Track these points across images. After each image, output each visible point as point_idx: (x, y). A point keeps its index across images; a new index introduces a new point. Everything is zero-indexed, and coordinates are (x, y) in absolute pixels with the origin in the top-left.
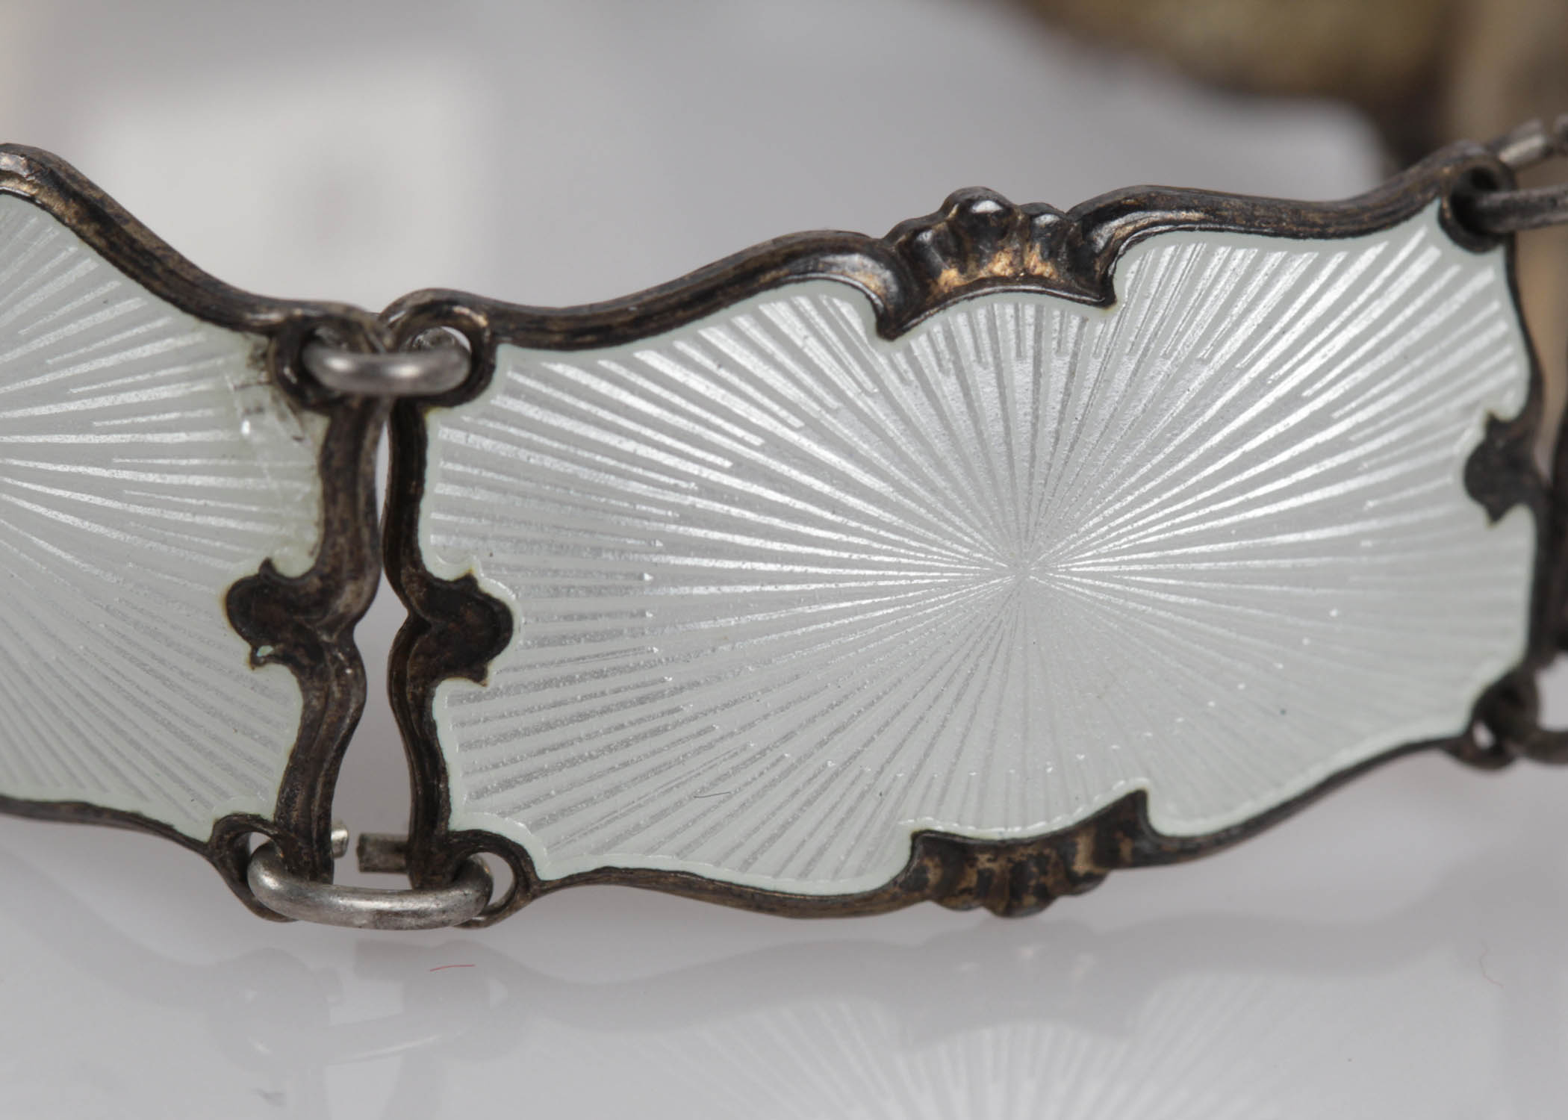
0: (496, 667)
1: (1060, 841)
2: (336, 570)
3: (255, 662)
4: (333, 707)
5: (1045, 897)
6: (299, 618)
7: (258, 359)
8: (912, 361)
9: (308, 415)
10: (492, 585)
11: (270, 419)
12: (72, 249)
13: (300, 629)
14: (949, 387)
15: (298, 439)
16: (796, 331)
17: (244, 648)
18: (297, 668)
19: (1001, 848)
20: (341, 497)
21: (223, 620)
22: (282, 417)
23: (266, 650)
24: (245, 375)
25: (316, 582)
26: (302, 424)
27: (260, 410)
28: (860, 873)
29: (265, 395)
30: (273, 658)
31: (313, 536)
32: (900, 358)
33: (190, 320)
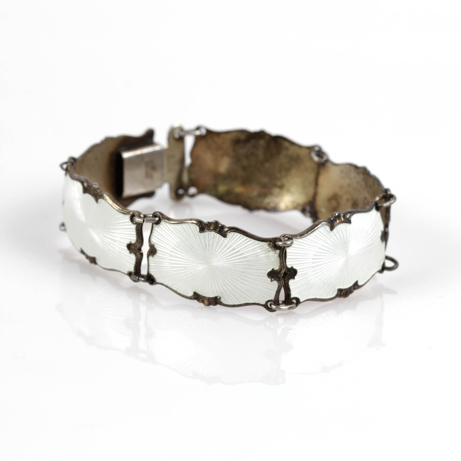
0: (296, 277)
1: (350, 288)
2: (282, 268)
3: (272, 281)
4: (281, 285)
5: (349, 294)
6: (276, 275)
7: (269, 245)
8: (334, 233)
9: (277, 250)
10: (295, 267)
11: (271, 252)
12: (242, 237)
13: (277, 276)
14: (338, 235)
15: (275, 254)
16: (323, 232)
17: (270, 280)
18: (277, 281)
19: (345, 289)
20: (282, 259)
21: (267, 277)
22: (273, 251)
23: (273, 279)
24: (268, 247)
25: (279, 270)
26: (275, 252)
27: (270, 251)
28: (332, 295)
29: (270, 249)
30: (274, 280)
31: (279, 264)
32: (333, 233)
33: (260, 242)
